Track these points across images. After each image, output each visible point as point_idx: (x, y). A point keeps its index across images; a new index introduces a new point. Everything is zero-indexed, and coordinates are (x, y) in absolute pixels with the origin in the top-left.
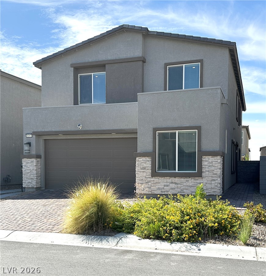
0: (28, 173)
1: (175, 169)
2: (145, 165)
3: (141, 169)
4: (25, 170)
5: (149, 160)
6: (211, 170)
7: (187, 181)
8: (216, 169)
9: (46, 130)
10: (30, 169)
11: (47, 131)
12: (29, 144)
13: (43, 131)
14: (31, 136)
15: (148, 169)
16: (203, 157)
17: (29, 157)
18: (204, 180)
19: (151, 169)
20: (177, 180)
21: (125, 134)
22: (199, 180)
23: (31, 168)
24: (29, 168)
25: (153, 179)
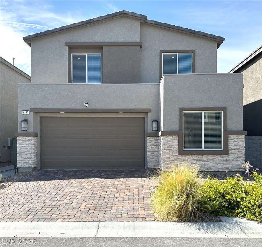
0: (24, 152)
1: (201, 147)
2: (171, 144)
3: (167, 147)
4: (21, 149)
5: (176, 138)
6: (237, 148)
7: (214, 158)
8: (241, 147)
9: (46, 107)
10: (26, 148)
11: (48, 108)
12: (26, 121)
13: (43, 108)
14: (28, 113)
15: (174, 147)
16: (229, 136)
17: (26, 134)
18: (230, 158)
19: (178, 148)
20: (204, 157)
21: (132, 114)
22: (226, 158)
23: (28, 147)
24: (25, 146)
25: (180, 157)
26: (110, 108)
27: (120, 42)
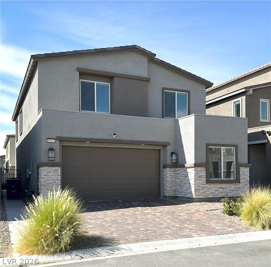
0: (50, 184)
1: (221, 178)
2: (201, 174)
3: (198, 177)
4: (46, 181)
5: (204, 169)
6: (244, 178)
7: (230, 186)
8: (247, 177)
9: (73, 136)
10: (52, 179)
11: (75, 137)
12: (51, 149)
13: (70, 136)
14: (53, 141)
15: (203, 177)
16: (240, 168)
17: (52, 164)
18: (240, 185)
19: (206, 177)
20: (224, 186)
22: (238, 185)
23: (54, 177)
24: (51, 177)
25: (207, 186)
26: (135, 140)
27: (129, 74)
